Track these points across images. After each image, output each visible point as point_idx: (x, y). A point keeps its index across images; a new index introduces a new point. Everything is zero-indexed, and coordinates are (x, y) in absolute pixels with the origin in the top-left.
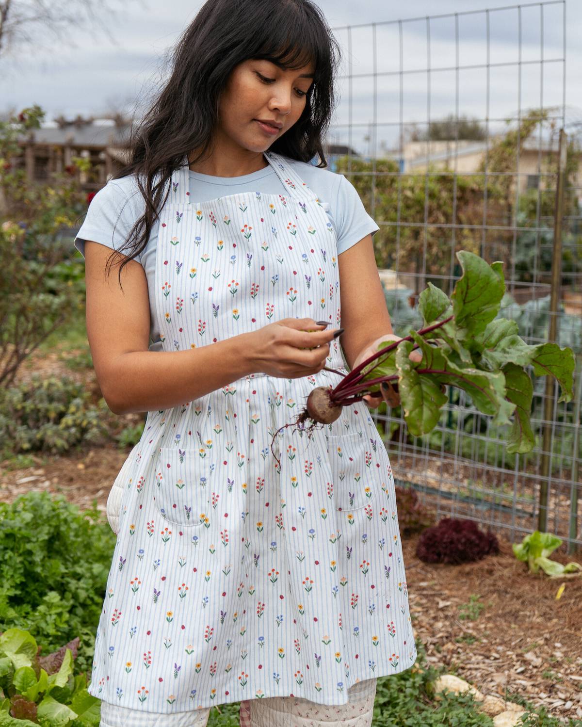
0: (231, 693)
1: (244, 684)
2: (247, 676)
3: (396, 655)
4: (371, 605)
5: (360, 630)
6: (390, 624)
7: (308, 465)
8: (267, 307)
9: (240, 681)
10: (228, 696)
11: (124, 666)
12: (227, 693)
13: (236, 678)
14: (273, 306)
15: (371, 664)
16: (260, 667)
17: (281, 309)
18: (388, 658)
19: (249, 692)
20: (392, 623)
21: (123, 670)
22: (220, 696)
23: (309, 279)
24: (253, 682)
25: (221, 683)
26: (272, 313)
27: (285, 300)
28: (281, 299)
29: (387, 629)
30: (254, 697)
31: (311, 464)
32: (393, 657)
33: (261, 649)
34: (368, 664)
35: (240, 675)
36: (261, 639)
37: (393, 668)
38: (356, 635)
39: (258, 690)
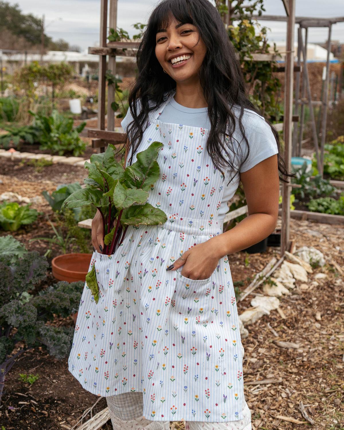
0: (118, 389)
1: (125, 384)
2: (126, 380)
3: (209, 411)
4: (196, 375)
5: (188, 389)
6: (207, 390)
7: (159, 283)
8: (169, 189)
9: (123, 383)
10: (117, 391)
11: (77, 355)
12: (116, 390)
13: (121, 381)
14: (171, 190)
15: (193, 412)
16: (134, 376)
17: (175, 193)
18: (204, 411)
19: (127, 388)
20: (208, 390)
21: (76, 357)
22: (112, 391)
23: (196, 181)
24: (130, 383)
25: (112, 384)
26: (170, 193)
27: (179, 188)
28: (177, 188)
29: (204, 392)
30: (130, 391)
31: (161, 283)
32: (206, 411)
33: (135, 367)
34: (191, 411)
35: (123, 379)
36: (136, 361)
37: (207, 418)
38: (186, 391)
39: (132, 387)
